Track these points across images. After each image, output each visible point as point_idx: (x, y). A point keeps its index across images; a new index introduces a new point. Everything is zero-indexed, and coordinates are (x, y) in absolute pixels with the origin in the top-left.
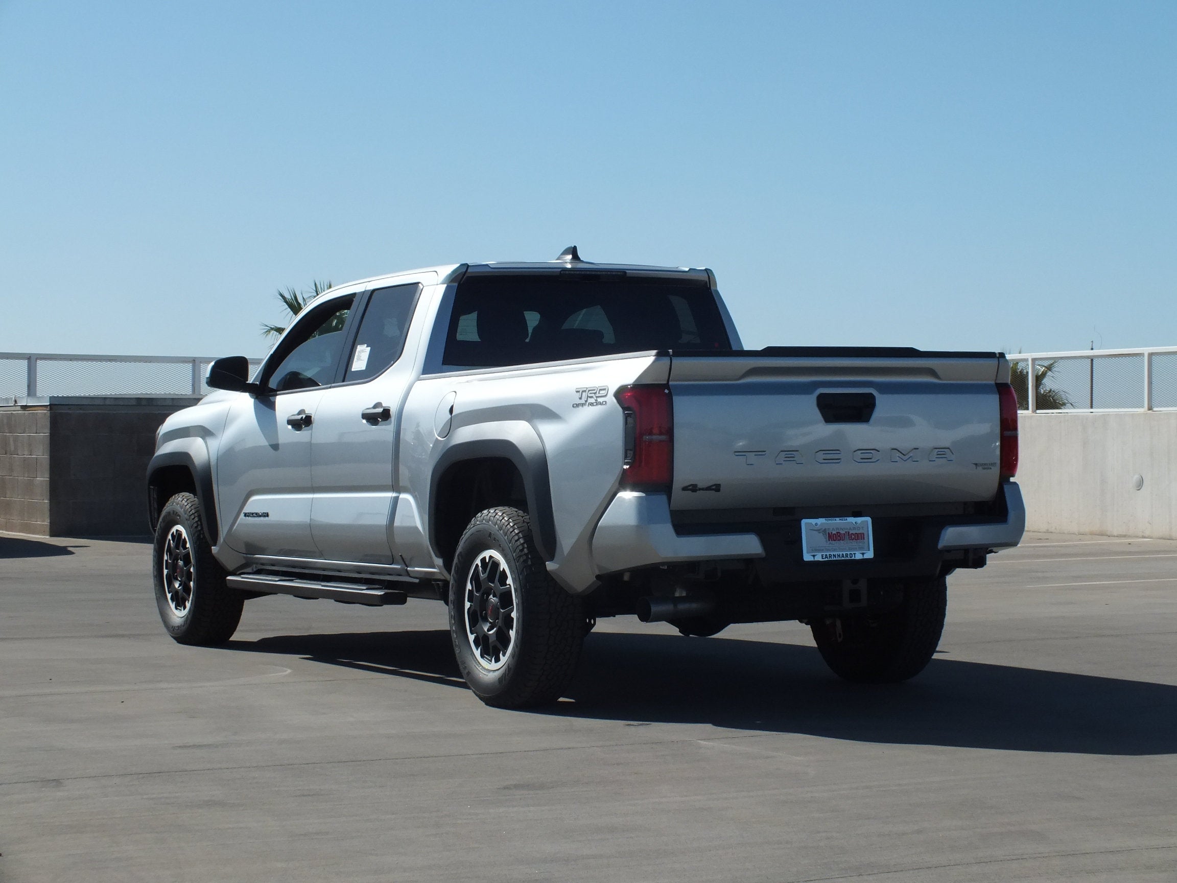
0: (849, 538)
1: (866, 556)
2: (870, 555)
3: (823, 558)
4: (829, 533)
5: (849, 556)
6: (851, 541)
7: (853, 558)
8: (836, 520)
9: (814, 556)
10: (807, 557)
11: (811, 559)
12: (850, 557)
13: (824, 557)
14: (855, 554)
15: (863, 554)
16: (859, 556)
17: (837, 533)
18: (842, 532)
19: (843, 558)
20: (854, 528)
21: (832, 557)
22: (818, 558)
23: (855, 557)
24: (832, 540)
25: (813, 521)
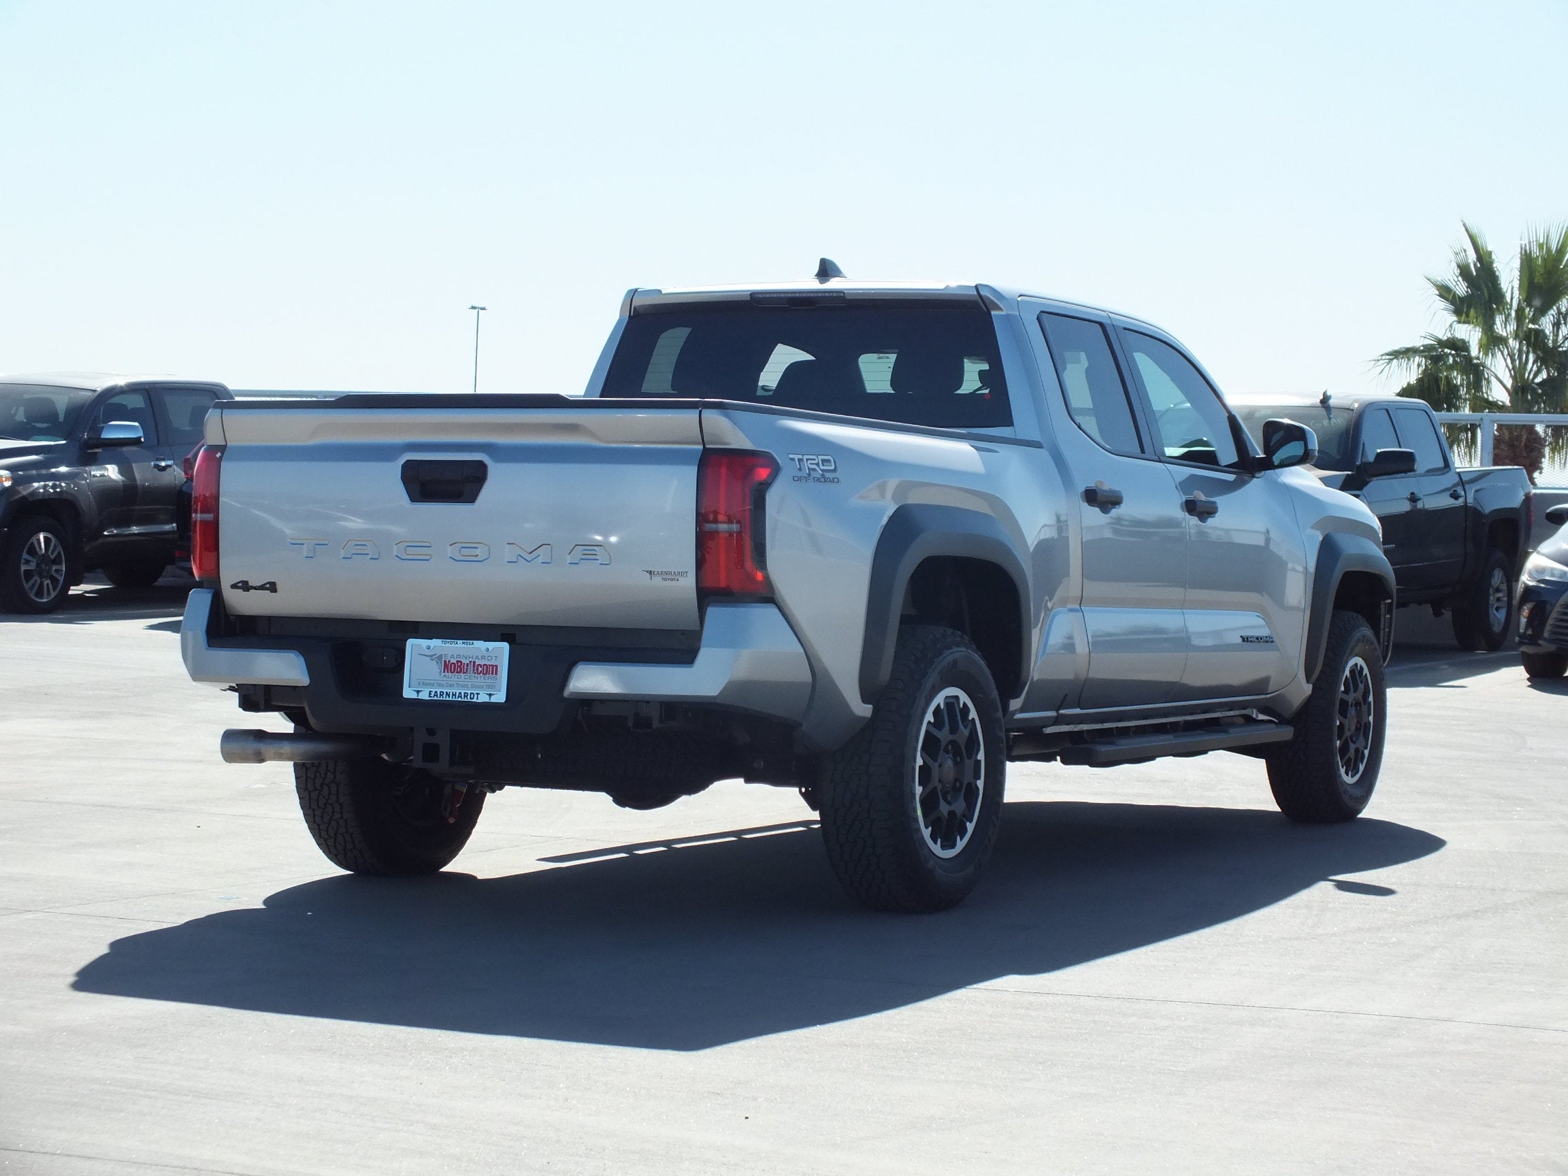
0: (474, 670)
1: (494, 699)
2: (500, 697)
3: (430, 697)
4: (445, 661)
5: (469, 697)
6: (476, 675)
7: (475, 700)
8: (457, 643)
9: (418, 692)
10: (408, 693)
11: (414, 696)
12: (471, 698)
13: (433, 695)
14: (478, 694)
15: (490, 695)
16: (483, 698)
17: (457, 661)
18: (465, 661)
19: (460, 699)
20: (483, 657)
21: (444, 696)
22: (424, 696)
23: (477, 699)
24: (448, 672)
25: (424, 643)
